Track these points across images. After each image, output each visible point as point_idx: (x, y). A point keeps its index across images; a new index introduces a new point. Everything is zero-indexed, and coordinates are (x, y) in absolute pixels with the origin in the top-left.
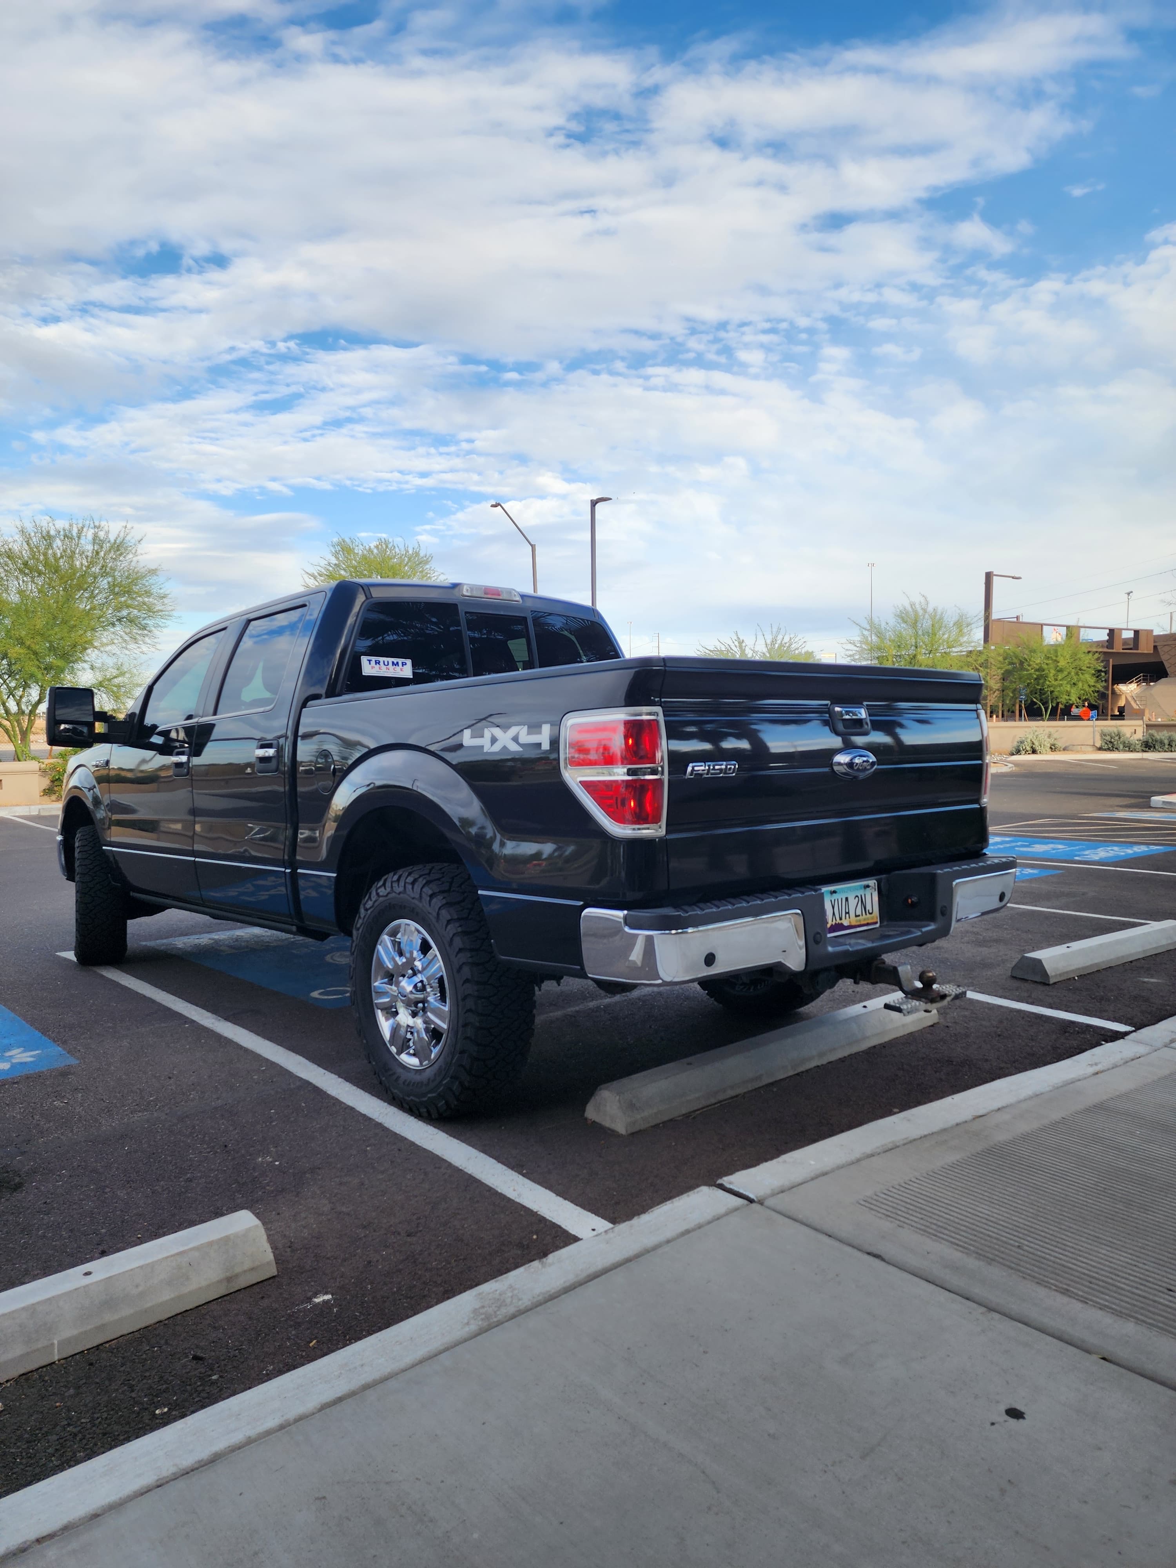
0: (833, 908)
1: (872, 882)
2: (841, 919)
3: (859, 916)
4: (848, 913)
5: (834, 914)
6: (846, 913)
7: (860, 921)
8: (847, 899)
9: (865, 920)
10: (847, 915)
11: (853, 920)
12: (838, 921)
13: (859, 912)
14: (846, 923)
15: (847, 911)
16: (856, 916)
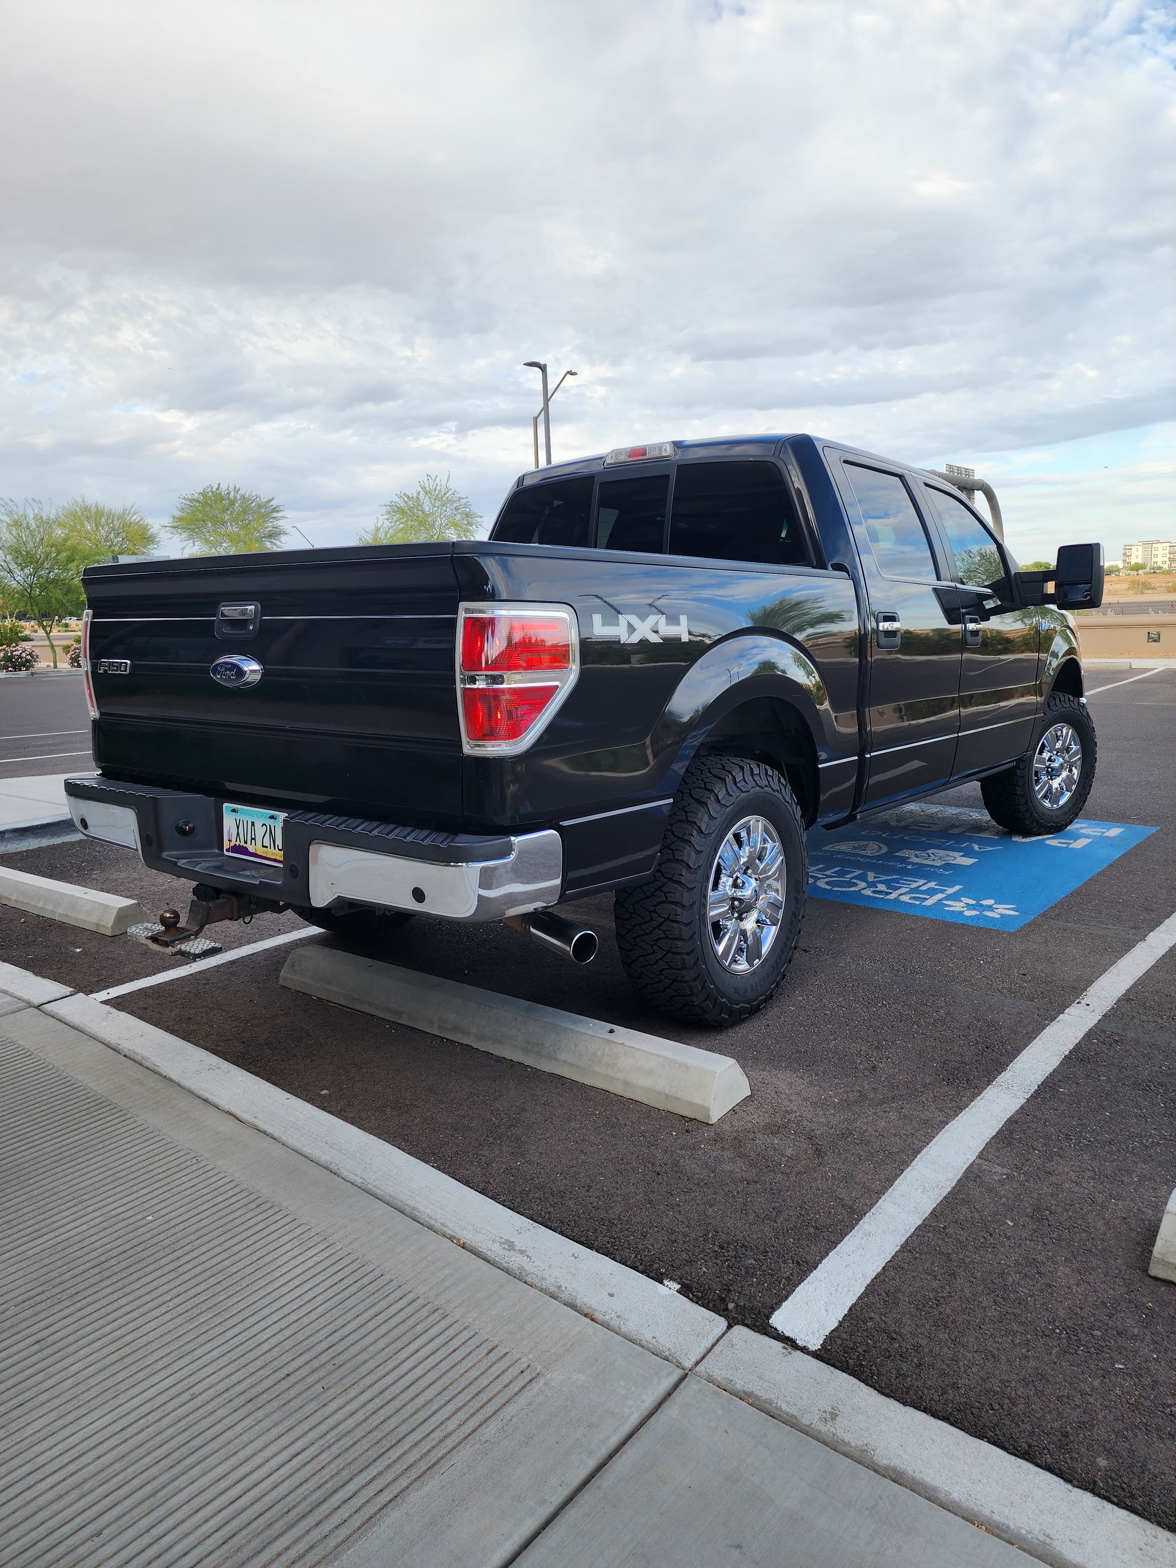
0: (238, 827)
1: (282, 816)
2: (246, 842)
3: (267, 847)
4: (254, 839)
5: (238, 834)
6: (252, 839)
7: (267, 853)
8: (253, 824)
9: (272, 854)
10: (253, 841)
11: (260, 851)
12: (242, 844)
13: (266, 843)
14: (251, 849)
15: (253, 837)
16: (263, 846)
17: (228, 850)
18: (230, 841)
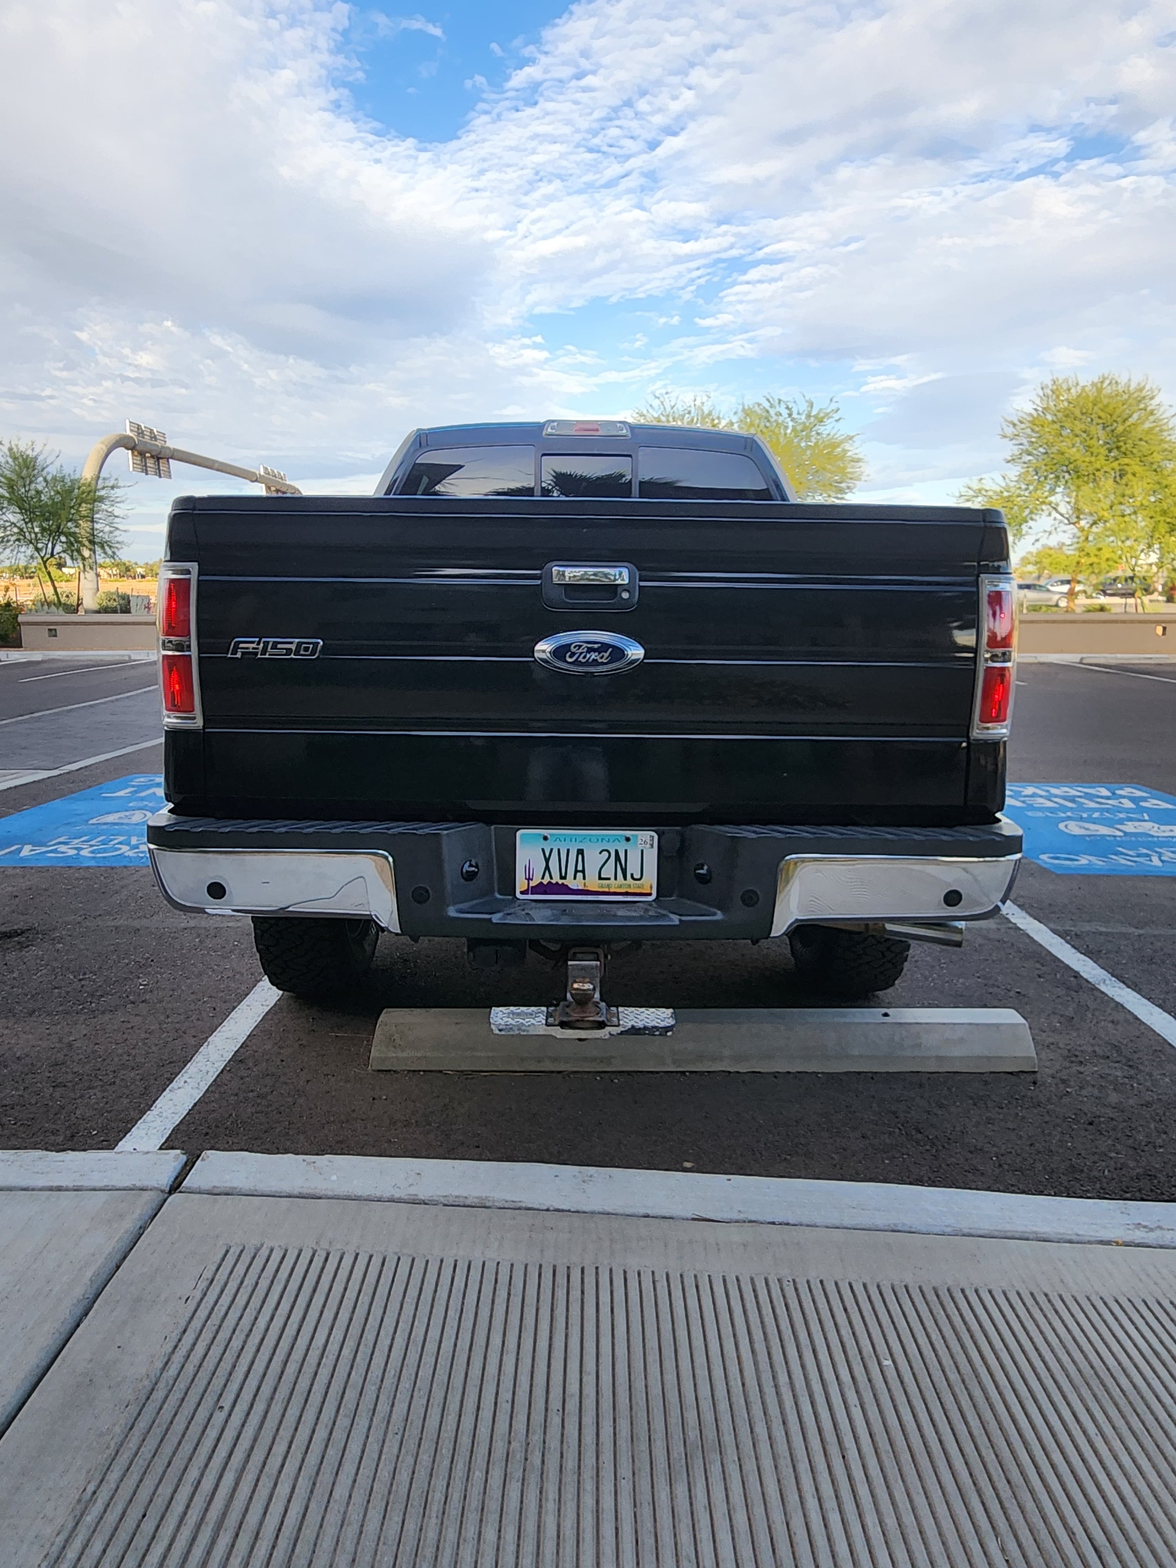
0: (547, 860)
1: (645, 835)
2: (563, 877)
3: (608, 879)
4: (583, 871)
5: (547, 868)
6: (576, 871)
7: (609, 886)
8: (580, 852)
9: (622, 886)
10: (578, 875)
11: (594, 885)
12: (555, 881)
13: (608, 874)
14: (574, 885)
15: (580, 868)
16: (600, 878)
17: (522, 893)
18: (529, 879)
